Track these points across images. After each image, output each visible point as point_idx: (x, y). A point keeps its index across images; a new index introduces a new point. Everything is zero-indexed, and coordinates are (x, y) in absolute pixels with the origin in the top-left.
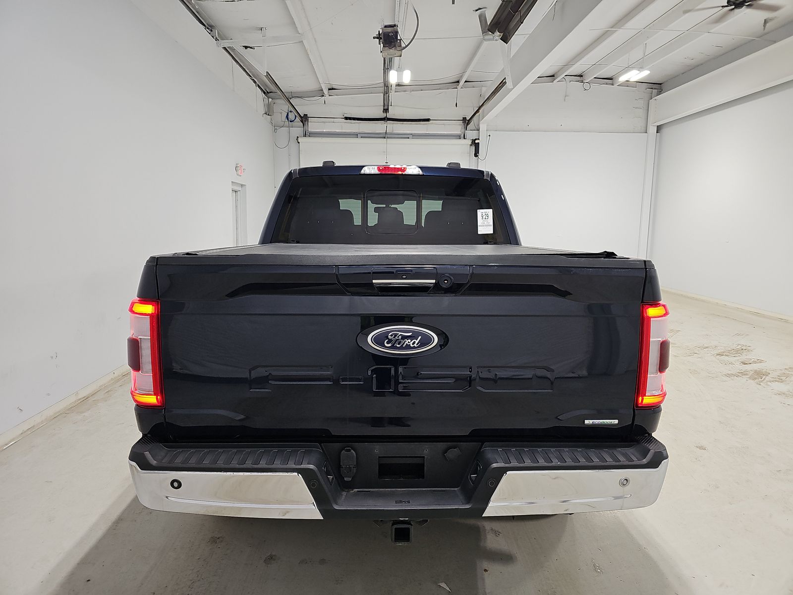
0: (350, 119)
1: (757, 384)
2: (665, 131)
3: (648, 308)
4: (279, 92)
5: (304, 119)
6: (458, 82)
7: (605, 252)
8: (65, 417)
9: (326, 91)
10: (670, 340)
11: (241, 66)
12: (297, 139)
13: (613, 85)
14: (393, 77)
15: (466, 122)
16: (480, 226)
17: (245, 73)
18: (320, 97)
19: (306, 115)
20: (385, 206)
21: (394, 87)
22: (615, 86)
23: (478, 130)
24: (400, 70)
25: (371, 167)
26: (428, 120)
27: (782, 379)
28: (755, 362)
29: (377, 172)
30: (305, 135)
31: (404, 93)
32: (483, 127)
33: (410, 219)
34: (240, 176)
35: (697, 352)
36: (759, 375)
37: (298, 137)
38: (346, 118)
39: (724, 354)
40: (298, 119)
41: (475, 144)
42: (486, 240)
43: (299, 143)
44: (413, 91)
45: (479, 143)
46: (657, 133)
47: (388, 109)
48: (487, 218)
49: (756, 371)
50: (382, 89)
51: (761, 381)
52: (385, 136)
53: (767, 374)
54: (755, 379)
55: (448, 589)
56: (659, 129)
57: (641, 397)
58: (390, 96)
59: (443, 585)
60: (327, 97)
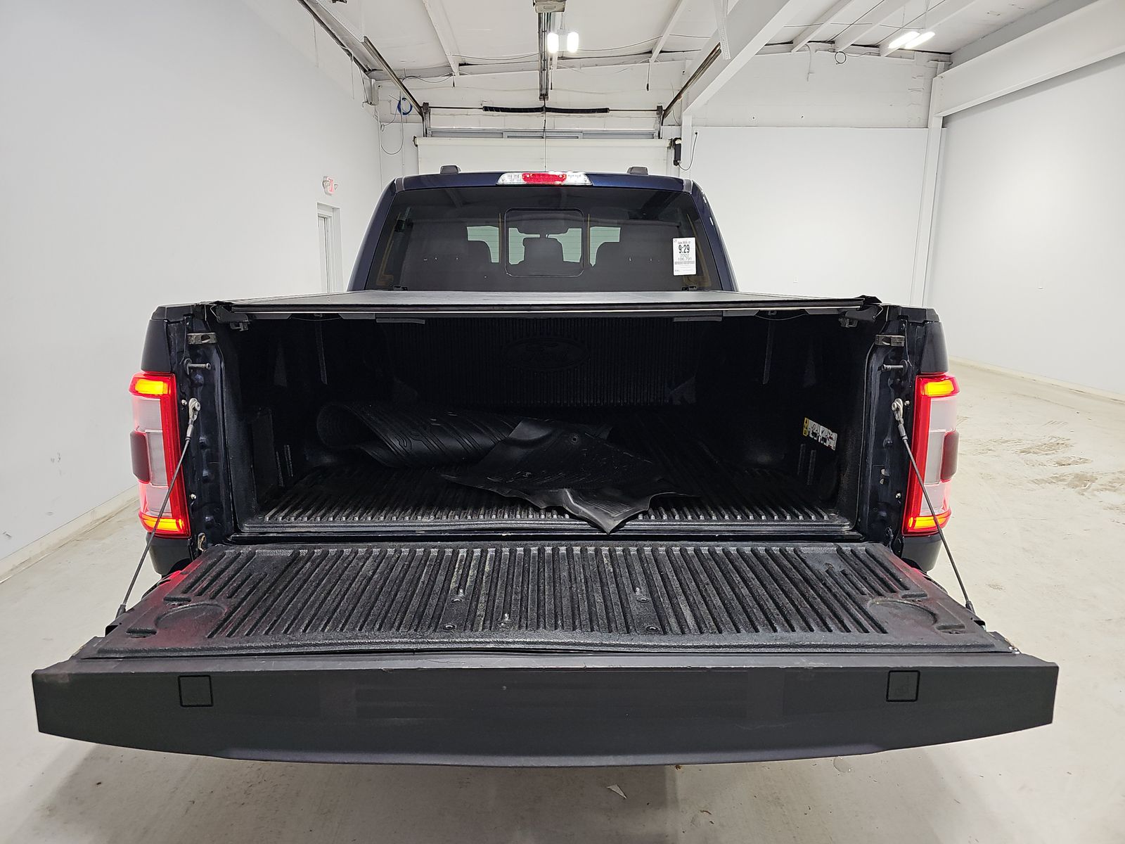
0: (491, 109)
1: (1079, 493)
2: (954, 125)
3: (926, 382)
4: (385, 69)
5: (424, 110)
6: (650, 52)
7: (863, 296)
8: (76, 545)
9: (455, 68)
10: (958, 431)
11: (328, 30)
12: (414, 141)
13: (879, 55)
14: (553, 44)
15: (662, 112)
16: (676, 263)
17: (334, 41)
18: (446, 77)
19: (426, 104)
20: (538, 236)
21: (555, 61)
22: (883, 56)
23: (680, 125)
24: (563, 32)
25: (513, 174)
26: (606, 110)
27: (1114, 487)
28: (1076, 463)
29: (522, 182)
30: (426, 135)
31: (570, 69)
32: (687, 121)
33: (572, 253)
34: (330, 195)
35: (993, 449)
36: (1082, 481)
37: (415, 137)
38: (486, 109)
39: (1032, 451)
40: (415, 110)
41: (675, 147)
42: (685, 283)
43: (417, 146)
44: (584, 66)
45: (680, 144)
46: (943, 127)
47: (547, 94)
48: (687, 250)
49: (1077, 476)
50: (537, 65)
51: (1085, 490)
52: (543, 134)
53: (1093, 480)
54: (1075, 487)
55: (622, 794)
56: (946, 121)
57: (912, 519)
58: (550, 74)
59: (615, 788)
60: (457, 77)
